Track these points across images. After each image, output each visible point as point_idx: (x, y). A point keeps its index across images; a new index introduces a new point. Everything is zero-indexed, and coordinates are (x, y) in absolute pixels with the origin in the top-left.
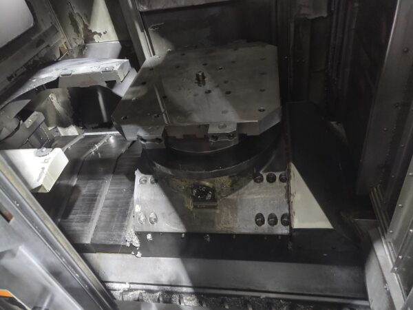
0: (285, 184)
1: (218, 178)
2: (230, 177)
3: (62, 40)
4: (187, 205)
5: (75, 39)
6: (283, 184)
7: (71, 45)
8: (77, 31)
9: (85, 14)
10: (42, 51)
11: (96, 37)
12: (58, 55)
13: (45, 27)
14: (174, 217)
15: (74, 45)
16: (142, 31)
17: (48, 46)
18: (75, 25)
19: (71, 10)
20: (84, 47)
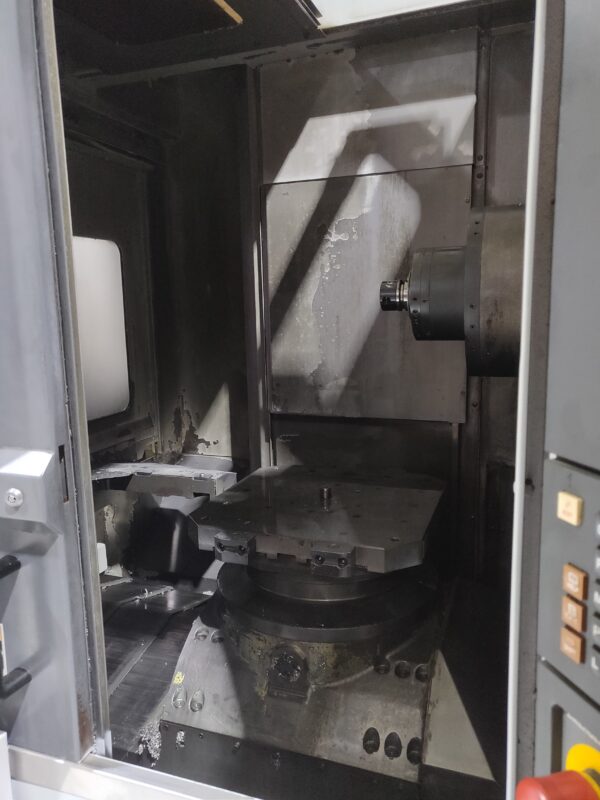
0: (424, 685)
1: (315, 645)
2: (335, 648)
3: (152, 439)
4: (257, 689)
5: (170, 442)
6: (420, 683)
7: (163, 450)
8: (178, 433)
9: (197, 414)
10: (124, 443)
11: (201, 447)
12: (140, 457)
13: (138, 417)
14: (231, 706)
15: (167, 450)
16: (267, 441)
17: (133, 440)
18: (178, 426)
19: (180, 404)
20: (179, 457)
